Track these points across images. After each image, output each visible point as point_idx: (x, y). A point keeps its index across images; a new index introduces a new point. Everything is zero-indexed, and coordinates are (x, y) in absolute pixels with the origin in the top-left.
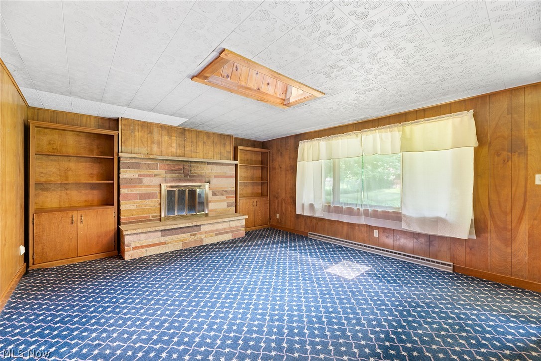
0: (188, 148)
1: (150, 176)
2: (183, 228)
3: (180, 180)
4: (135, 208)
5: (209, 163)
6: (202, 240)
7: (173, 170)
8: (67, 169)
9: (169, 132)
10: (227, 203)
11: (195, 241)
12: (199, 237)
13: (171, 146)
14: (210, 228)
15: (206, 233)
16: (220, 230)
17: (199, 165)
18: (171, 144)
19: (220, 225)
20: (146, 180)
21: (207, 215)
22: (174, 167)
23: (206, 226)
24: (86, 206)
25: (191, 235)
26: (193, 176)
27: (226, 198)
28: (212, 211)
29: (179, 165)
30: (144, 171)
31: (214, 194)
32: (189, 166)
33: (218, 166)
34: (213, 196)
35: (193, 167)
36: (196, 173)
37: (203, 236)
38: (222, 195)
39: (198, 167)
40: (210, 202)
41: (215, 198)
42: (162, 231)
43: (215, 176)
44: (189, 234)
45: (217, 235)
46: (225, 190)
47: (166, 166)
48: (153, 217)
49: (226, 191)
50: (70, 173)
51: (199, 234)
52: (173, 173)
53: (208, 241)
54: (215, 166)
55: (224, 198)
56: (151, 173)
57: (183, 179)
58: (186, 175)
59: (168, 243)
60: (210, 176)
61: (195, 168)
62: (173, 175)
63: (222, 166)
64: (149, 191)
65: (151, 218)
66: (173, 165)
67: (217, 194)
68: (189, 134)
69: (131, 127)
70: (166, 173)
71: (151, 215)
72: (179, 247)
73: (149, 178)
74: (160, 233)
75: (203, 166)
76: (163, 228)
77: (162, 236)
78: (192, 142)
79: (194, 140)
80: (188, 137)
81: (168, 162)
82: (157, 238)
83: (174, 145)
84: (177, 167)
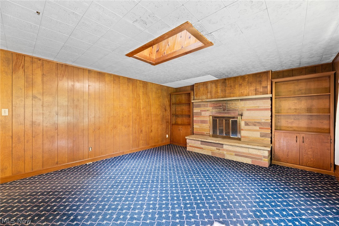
0: (227, 91)
1: (205, 111)
2: (212, 143)
3: (220, 113)
4: (199, 127)
5: (242, 100)
6: (224, 155)
7: (216, 107)
8: (183, 109)
9: (216, 84)
10: (260, 133)
11: (220, 154)
12: (222, 152)
13: (217, 92)
14: (231, 148)
15: (227, 150)
16: (239, 152)
17: (233, 102)
18: (217, 91)
19: (240, 148)
20: (203, 113)
21: (239, 139)
22: (217, 105)
23: (227, 146)
24: (188, 124)
25: (217, 149)
26: (229, 110)
27: (260, 128)
28: (244, 137)
29: (220, 104)
30: (202, 109)
31: (247, 124)
32: (226, 103)
33: (251, 102)
34: (245, 125)
35: (229, 104)
36: (231, 108)
37: (225, 153)
38: (255, 125)
39: (232, 104)
40: (243, 130)
41: (247, 127)
42: (201, 141)
43: (248, 110)
44: (215, 148)
45: (236, 155)
46: (258, 121)
47: (212, 105)
48: (206, 133)
49: (259, 123)
50: (183, 110)
51: (222, 150)
52: (216, 109)
53: (228, 157)
54: (248, 102)
55: (257, 128)
56: (205, 109)
57: (222, 112)
58: (224, 110)
59: (204, 149)
60: (242, 110)
61: (231, 105)
62: (216, 110)
63: (254, 101)
64: (205, 119)
65: (205, 134)
66: (216, 104)
67: (250, 124)
68: (229, 81)
69: (199, 87)
70: (212, 109)
71: (205, 132)
72: (210, 154)
73: (204, 112)
74: (200, 142)
75: (236, 102)
76: (203, 140)
77: (201, 144)
78: (231, 86)
79: (232, 85)
80: (227, 84)
81: (214, 102)
82: (198, 144)
83: (219, 91)
84: (218, 105)
